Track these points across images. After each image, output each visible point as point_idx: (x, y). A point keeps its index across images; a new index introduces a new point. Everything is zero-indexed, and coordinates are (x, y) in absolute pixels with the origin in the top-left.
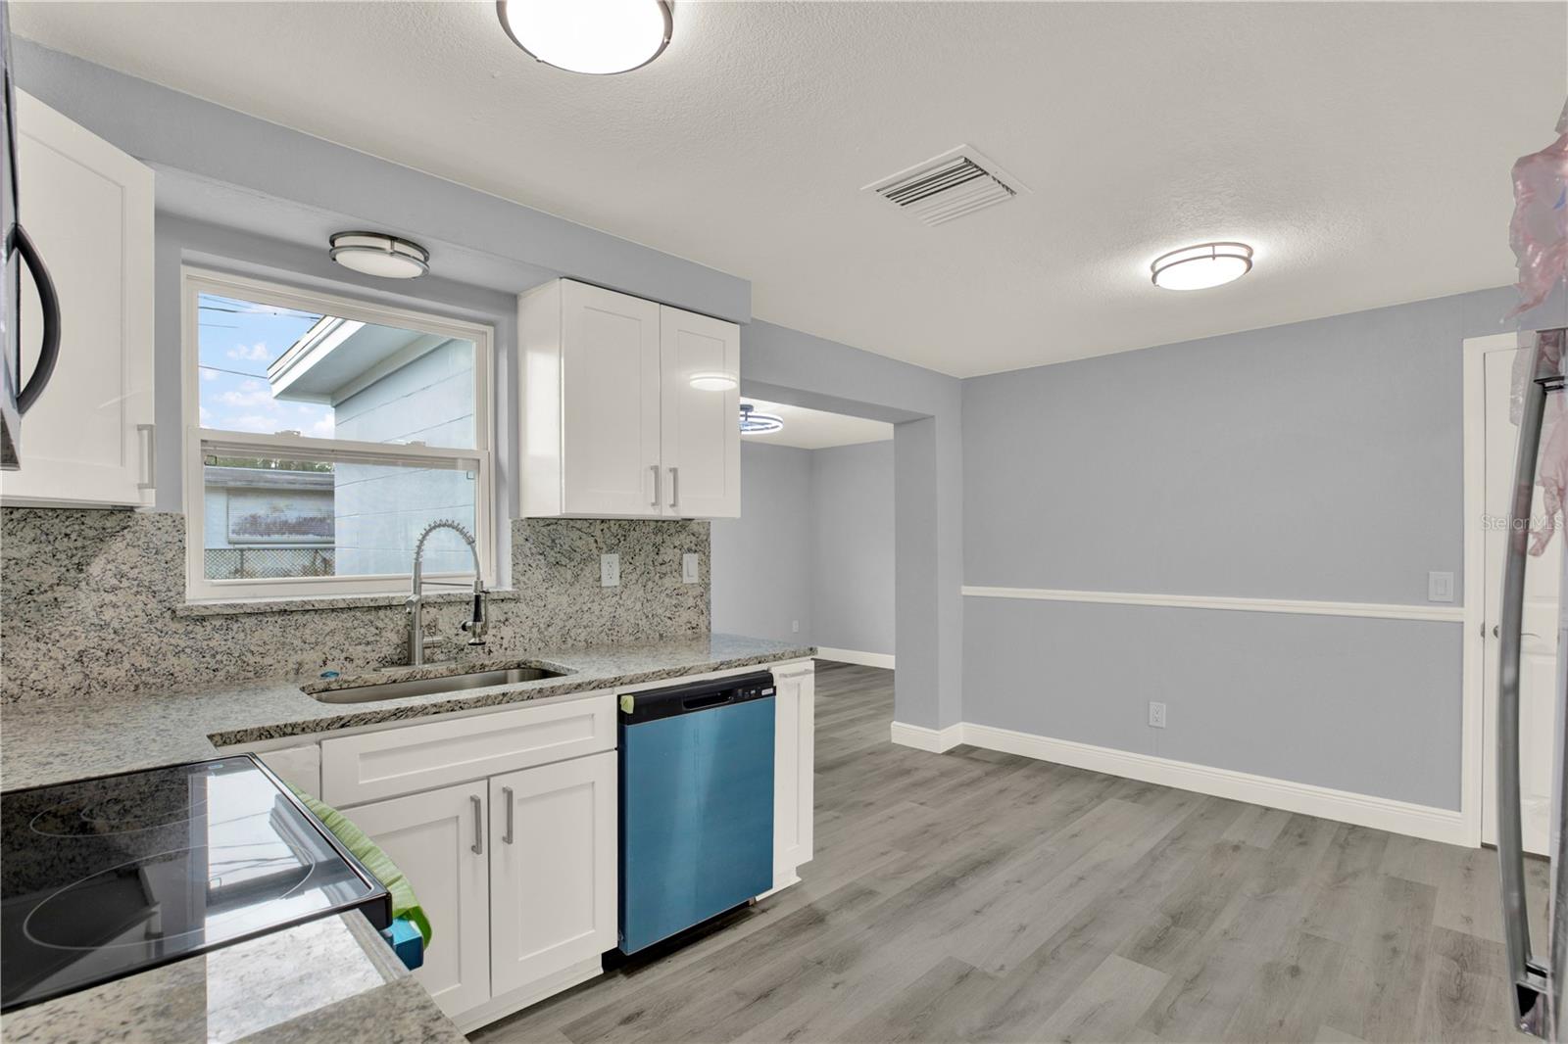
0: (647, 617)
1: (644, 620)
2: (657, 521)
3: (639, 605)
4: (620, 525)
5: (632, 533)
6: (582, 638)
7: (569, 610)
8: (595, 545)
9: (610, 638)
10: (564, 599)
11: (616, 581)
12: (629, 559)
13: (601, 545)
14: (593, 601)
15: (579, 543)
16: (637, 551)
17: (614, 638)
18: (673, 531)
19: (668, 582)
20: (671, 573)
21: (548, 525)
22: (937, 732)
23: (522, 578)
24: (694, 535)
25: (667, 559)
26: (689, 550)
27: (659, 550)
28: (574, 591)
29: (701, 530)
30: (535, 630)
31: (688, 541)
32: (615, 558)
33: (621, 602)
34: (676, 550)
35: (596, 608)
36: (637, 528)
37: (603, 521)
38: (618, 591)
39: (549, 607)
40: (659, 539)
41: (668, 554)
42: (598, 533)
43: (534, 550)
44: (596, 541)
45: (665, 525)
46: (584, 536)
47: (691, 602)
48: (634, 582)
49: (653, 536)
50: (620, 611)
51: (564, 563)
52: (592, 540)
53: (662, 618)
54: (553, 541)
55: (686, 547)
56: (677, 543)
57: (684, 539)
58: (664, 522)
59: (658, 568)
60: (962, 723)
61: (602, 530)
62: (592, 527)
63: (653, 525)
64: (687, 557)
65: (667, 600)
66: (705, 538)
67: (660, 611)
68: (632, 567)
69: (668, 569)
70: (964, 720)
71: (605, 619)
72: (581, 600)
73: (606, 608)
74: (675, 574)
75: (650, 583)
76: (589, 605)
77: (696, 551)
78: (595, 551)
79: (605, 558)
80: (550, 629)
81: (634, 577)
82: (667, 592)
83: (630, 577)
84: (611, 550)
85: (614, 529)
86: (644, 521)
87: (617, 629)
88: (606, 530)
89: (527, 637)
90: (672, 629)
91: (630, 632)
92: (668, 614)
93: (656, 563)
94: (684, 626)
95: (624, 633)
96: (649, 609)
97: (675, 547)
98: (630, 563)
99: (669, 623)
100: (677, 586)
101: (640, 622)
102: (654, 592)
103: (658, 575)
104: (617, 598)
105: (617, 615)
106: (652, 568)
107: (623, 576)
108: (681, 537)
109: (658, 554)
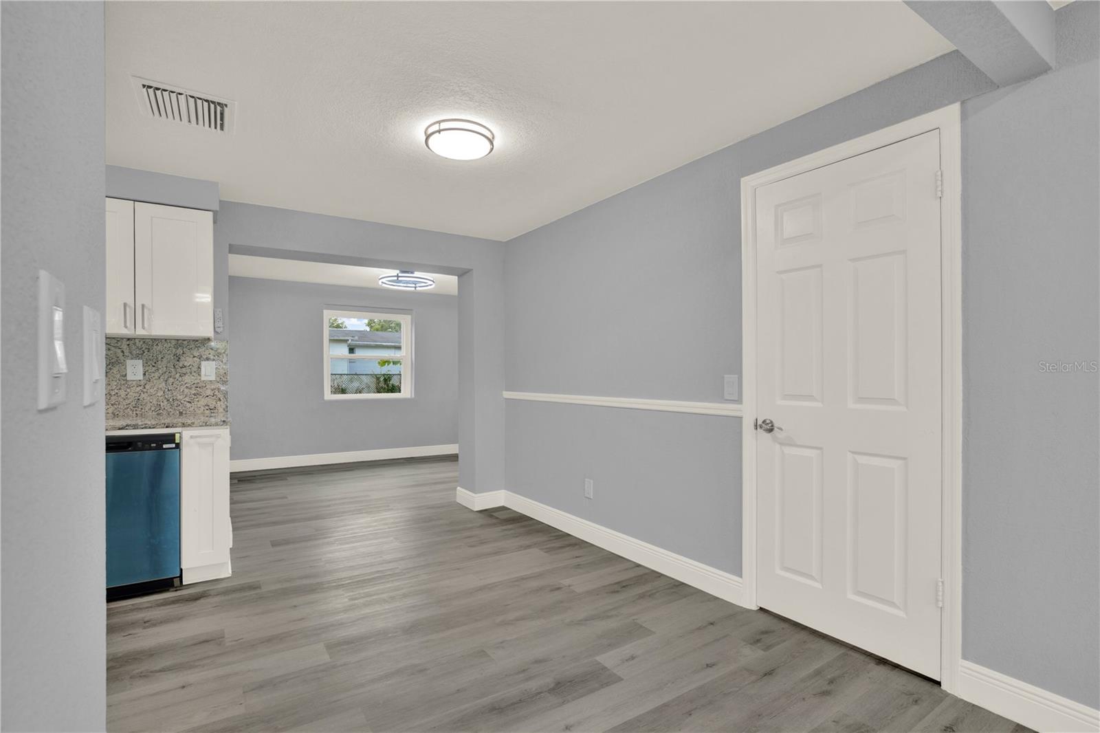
0: (168, 400)
1: (166, 403)
2: (178, 340)
3: (160, 393)
4: (144, 342)
5: (155, 347)
8: (122, 354)
9: (134, 412)
11: (140, 377)
12: (152, 363)
13: (127, 354)
14: (120, 389)
16: (160, 358)
17: (138, 413)
18: (193, 346)
19: (187, 379)
20: (191, 373)
22: (474, 495)
24: (212, 349)
25: (187, 364)
26: (208, 359)
27: (179, 358)
29: (219, 346)
31: (206, 353)
32: (139, 364)
33: (145, 390)
34: (195, 359)
35: (122, 393)
36: (160, 344)
37: (129, 339)
38: (142, 383)
40: (180, 351)
41: (188, 361)
42: (125, 347)
44: (123, 352)
45: (185, 342)
46: (113, 348)
47: (209, 392)
48: (156, 377)
49: (174, 350)
50: (144, 396)
52: (119, 351)
53: (182, 402)
55: (205, 357)
56: (196, 354)
57: (203, 352)
58: (184, 340)
59: (179, 370)
60: (503, 491)
61: (128, 345)
62: (119, 344)
63: (174, 342)
64: (204, 364)
65: (186, 390)
66: (223, 351)
67: (179, 397)
68: (154, 369)
69: (188, 371)
70: (505, 489)
71: (130, 400)
73: (131, 393)
74: (194, 374)
75: (171, 380)
76: (116, 391)
77: (214, 360)
78: (122, 358)
79: (129, 362)
81: (157, 375)
82: (186, 385)
83: (153, 375)
84: (137, 357)
85: (139, 344)
86: (166, 340)
87: (140, 407)
88: (132, 345)
90: (191, 409)
91: (153, 409)
92: (187, 399)
93: (176, 367)
94: (203, 408)
95: (147, 410)
96: (170, 396)
97: (194, 357)
98: (153, 366)
99: (188, 405)
100: (196, 382)
101: (162, 404)
102: (174, 385)
103: (178, 375)
104: (141, 388)
105: (141, 398)
106: (173, 370)
107: (147, 374)
108: (200, 350)
109: (178, 361)
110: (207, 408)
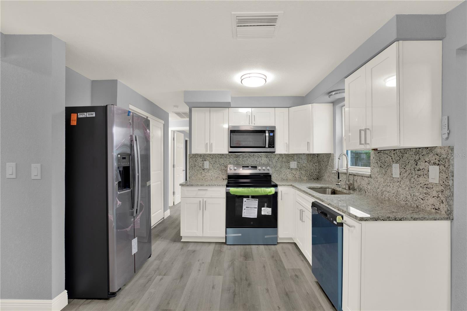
0: (411, 195)
1: (410, 196)
2: (416, 148)
3: (407, 189)
4: (400, 151)
5: (405, 155)
6: (387, 196)
7: (384, 184)
8: (391, 160)
10: (382, 180)
11: (398, 176)
12: (403, 167)
13: (394, 160)
14: (391, 183)
15: (387, 159)
16: (407, 163)
17: (397, 200)
18: (424, 153)
19: (422, 180)
21: (379, 153)
23: (373, 171)
24: (438, 155)
25: (421, 168)
26: (434, 164)
27: (417, 163)
28: (385, 177)
29: (443, 152)
30: (375, 188)
31: (434, 158)
32: (398, 165)
33: (400, 185)
34: (427, 163)
35: (391, 185)
36: (407, 152)
37: (394, 150)
38: (399, 180)
39: (378, 181)
40: (417, 158)
41: (422, 165)
42: (393, 155)
43: (375, 161)
44: (392, 159)
45: (420, 150)
46: (388, 156)
47: (435, 194)
48: (406, 177)
49: (414, 156)
50: (400, 189)
51: (382, 167)
53: (418, 198)
54: (380, 158)
55: (432, 162)
56: (427, 160)
57: (432, 157)
58: (420, 148)
59: (417, 172)
61: (394, 154)
62: (391, 153)
63: (414, 151)
64: (431, 168)
65: (421, 189)
67: (417, 194)
68: (405, 170)
69: (422, 173)
71: (395, 191)
72: (387, 181)
73: (395, 186)
74: (425, 176)
75: (413, 180)
77: (439, 164)
78: (392, 162)
79: (394, 166)
80: (378, 190)
81: (406, 175)
82: (420, 185)
83: (404, 175)
84: (397, 162)
85: (398, 153)
86: (410, 150)
87: (398, 196)
88: (395, 154)
89: (373, 190)
90: (423, 205)
91: (404, 199)
92: (421, 196)
93: (416, 170)
94: (430, 206)
95: (401, 199)
96: (412, 192)
97: (426, 162)
98: (404, 169)
99: (422, 201)
100: (427, 183)
101: (408, 197)
102: (414, 184)
103: (416, 176)
104: (399, 183)
105: (399, 190)
106: (413, 172)
107: (401, 174)
108: (429, 156)
109: (416, 165)
110: (433, 207)
